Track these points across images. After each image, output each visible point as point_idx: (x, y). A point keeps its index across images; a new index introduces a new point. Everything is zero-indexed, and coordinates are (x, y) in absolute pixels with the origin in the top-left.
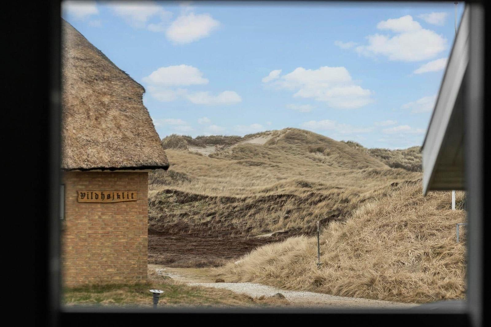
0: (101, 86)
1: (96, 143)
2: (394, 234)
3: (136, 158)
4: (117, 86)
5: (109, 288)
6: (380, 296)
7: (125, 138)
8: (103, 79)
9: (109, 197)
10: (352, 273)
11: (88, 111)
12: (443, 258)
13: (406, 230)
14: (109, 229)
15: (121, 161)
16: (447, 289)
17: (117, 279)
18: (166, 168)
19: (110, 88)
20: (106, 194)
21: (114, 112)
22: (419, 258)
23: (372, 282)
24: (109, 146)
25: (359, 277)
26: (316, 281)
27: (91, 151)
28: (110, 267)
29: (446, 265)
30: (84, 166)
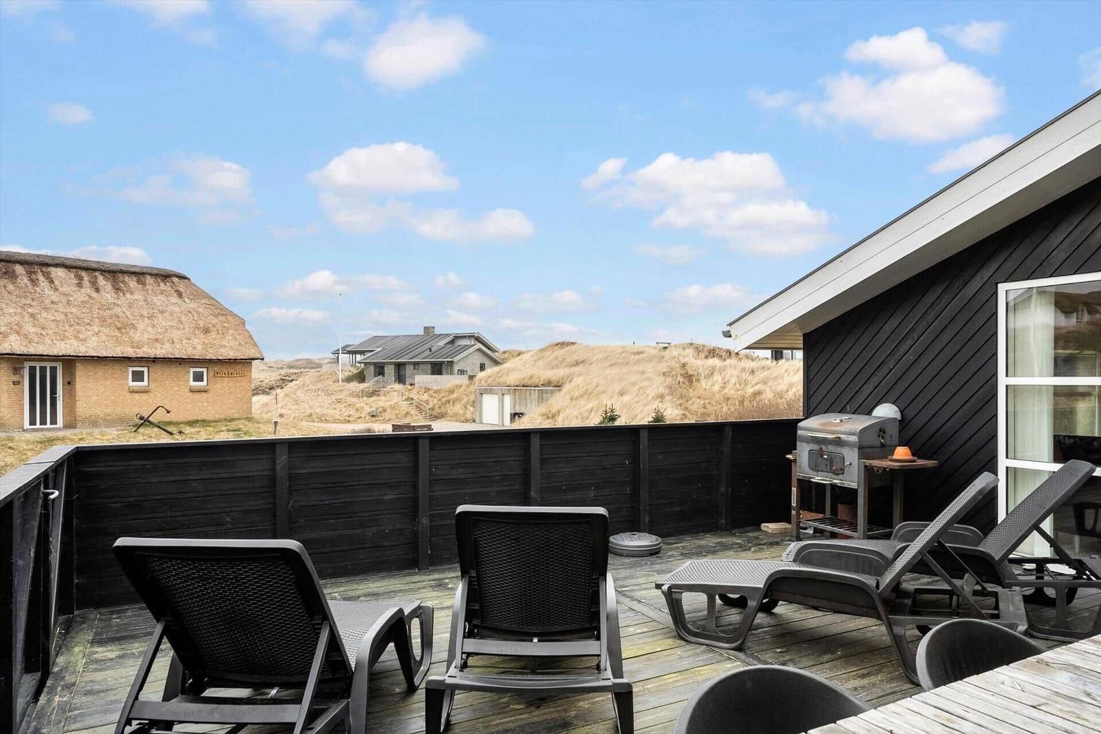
0: (222, 318)
1: (225, 346)
2: (313, 394)
3: (247, 354)
4: (230, 318)
5: (232, 420)
6: (316, 421)
7: (240, 344)
8: (222, 315)
9: (232, 374)
10: (298, 411)
11: (218, 330)
12: (343, 404)
13: (320, 393)
14: (232, 390)
15: (239, 356)
16: (349, 417)
17: (236, 416)
18: (262, 359)
19: (227, 319)
20: (230, 372)
21: (231, 332)
22: (331, 404)
23: (311, 415)
24: (232, 348)
25: (302, 413)
26: (280, 415)
27: (223, 350)
28: (232, 409)
29: (345, 407)
30: (220, 358)
